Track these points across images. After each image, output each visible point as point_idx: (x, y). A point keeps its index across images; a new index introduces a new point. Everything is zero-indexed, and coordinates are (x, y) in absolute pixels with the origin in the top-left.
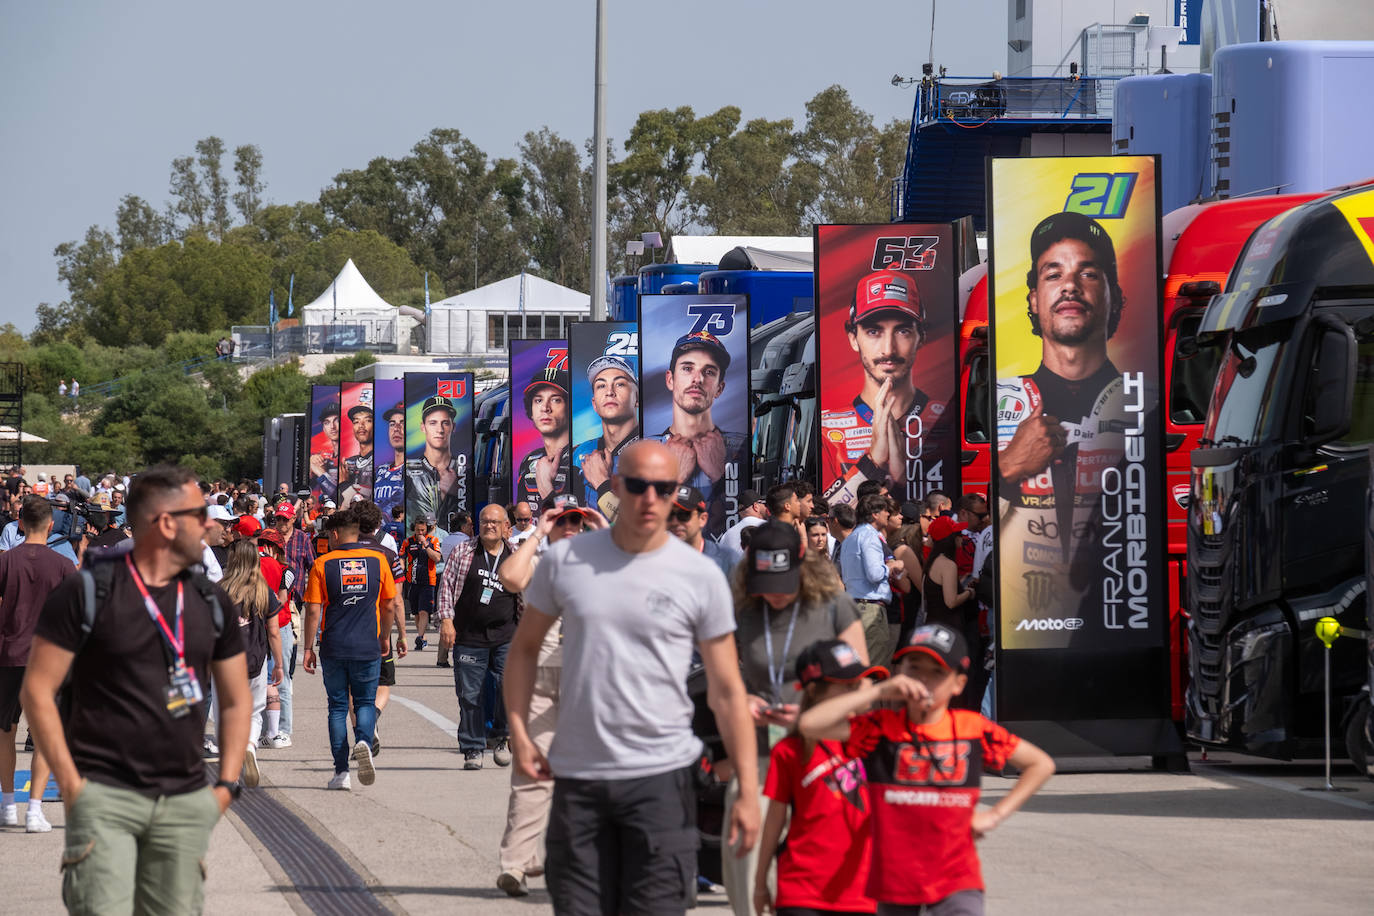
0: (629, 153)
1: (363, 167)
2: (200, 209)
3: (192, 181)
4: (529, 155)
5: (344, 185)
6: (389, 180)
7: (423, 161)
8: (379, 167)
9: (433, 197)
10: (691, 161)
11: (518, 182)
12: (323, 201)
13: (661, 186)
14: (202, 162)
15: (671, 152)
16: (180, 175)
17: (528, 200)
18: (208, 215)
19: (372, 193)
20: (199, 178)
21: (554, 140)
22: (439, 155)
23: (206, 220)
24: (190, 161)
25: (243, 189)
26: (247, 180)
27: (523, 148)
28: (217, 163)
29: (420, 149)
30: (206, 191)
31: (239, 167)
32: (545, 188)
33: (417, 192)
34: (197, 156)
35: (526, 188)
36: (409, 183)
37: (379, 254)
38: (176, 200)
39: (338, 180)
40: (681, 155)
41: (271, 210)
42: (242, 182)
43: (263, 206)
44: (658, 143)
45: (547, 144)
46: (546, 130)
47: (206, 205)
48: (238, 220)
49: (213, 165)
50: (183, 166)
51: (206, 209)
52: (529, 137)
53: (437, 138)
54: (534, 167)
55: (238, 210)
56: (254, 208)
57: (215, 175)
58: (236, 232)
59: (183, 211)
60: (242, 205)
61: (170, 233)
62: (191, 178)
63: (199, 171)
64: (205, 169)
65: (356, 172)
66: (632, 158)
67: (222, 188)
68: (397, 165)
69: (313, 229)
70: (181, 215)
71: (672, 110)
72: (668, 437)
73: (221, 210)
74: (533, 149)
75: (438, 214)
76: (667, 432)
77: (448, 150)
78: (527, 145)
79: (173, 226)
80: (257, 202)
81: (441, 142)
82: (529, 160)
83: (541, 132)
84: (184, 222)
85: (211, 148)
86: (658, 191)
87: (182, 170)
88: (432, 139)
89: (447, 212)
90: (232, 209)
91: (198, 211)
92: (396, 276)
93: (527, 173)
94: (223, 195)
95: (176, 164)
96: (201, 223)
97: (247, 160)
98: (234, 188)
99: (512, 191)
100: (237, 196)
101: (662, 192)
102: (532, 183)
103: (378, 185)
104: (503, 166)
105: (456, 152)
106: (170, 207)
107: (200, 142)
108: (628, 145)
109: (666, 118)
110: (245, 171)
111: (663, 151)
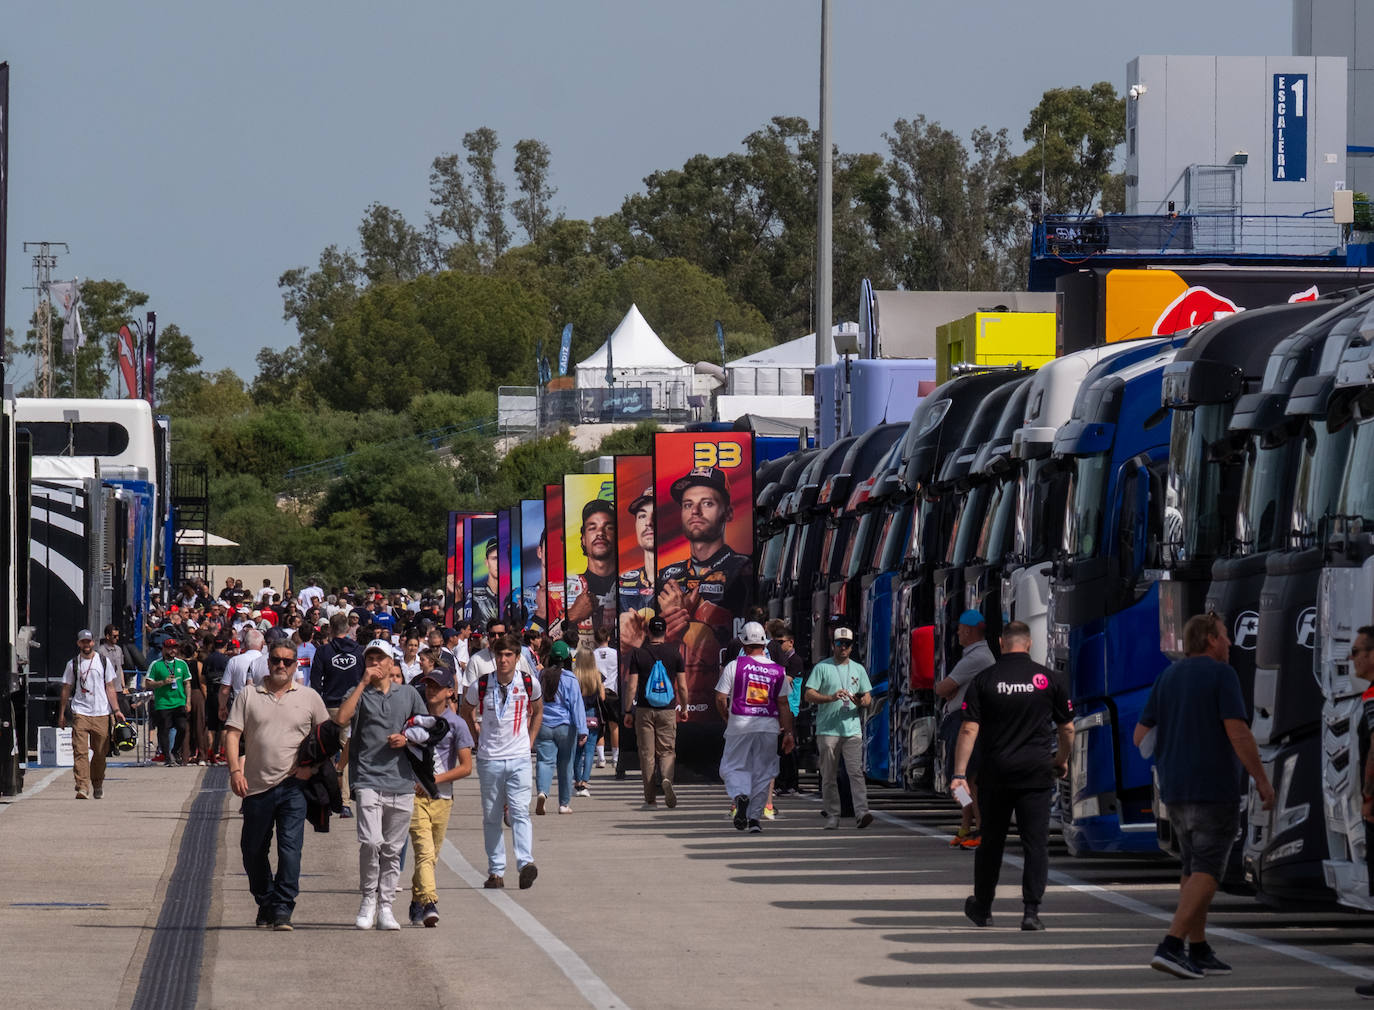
0: (1031, 144)
2: (470, 222)
3: (458, 185)
4: (901, 150)
5: (653, 192)
6: (711, 184)
7: (757, 159)
8: (698, 167)
9: (768, 205)
10: (1112, 154)
11: (883, 184)
12: (626, 209)
13: (1073, 187)
14: (471, 161)
15: (1085, 143)
16: (443, 178)
17: (897, 208)
18: (481, 227)
19: (689, 199)
20: (467, 182)
21: (932, 131)
22: (782, 150)
23: (478, 238)
24: (453, 160)
25: (526, 195)
26: (531, 183)
27: (892, 141)
28: (490, 160)
29: (753, 141)
30: (477, 198)
31: (521, 166)
32: (919, 192)
33: (753, 194)
34: (464, 153)
35: (894, 192)
36: (738, 189)
37: (688, 288)
38: (438, 211)
39: (648, 184)
40: (1098, 147)
41: (559, 225)
42: (524, 187)
43: (552, 217)
44: (1067, 131)
45: (923, 136)
46: (922, 118)
47: (477, 216)
48: (519, 237)
49: (484, 165)
50: (446, 166)
51: (476, 222)
52: (900, 126)
53: (777, 128)
54: (906, 167)
55: (518, 222)
56: (539, 220)
57: (487, 178)
58: (514, 254)
59: (449, 224)
60: (523, 216)
61: (432, 253)
62: (456, 181)
63: (465, 169)
64: (472, 169)
65: (671, 173)
66: (1033, 152)
67: (498, 193)
68: (720, 163)
69: (616, 249)
70: (444, 228)
71: (1087, 87)
73: (496, 223)
74: (904, 140)
75: (776, 228)
77: (792, 144)
78: (898, 137)
79: (435, 243)
80: (544, 212)
81: (782, 134)
82: (899, 157)
83: (915, 121)
84: (449, 238)
85: (482, 143)
86: (1068, 194)
87: (445, 171)
88: (771, 130)
89: (788, 224)
90: (509, 220)
91: (466, 225)
92: (709, 317)
93: (895, 172)
94: (500, 203)
95: (437, 164)
96: (471, 239)
97: (530, 158)
99: (875, 198)
100: (517, 204)
101: (1074, 195)
102: (903, 186)
103: (697, 190)
104: (865, 164)
105: (801, 147)
106: (432, 219)
107: (467, 135)
108: (1027, 134)
109: (1079, 98)
110: (528, 171)
111: (1074, 142)
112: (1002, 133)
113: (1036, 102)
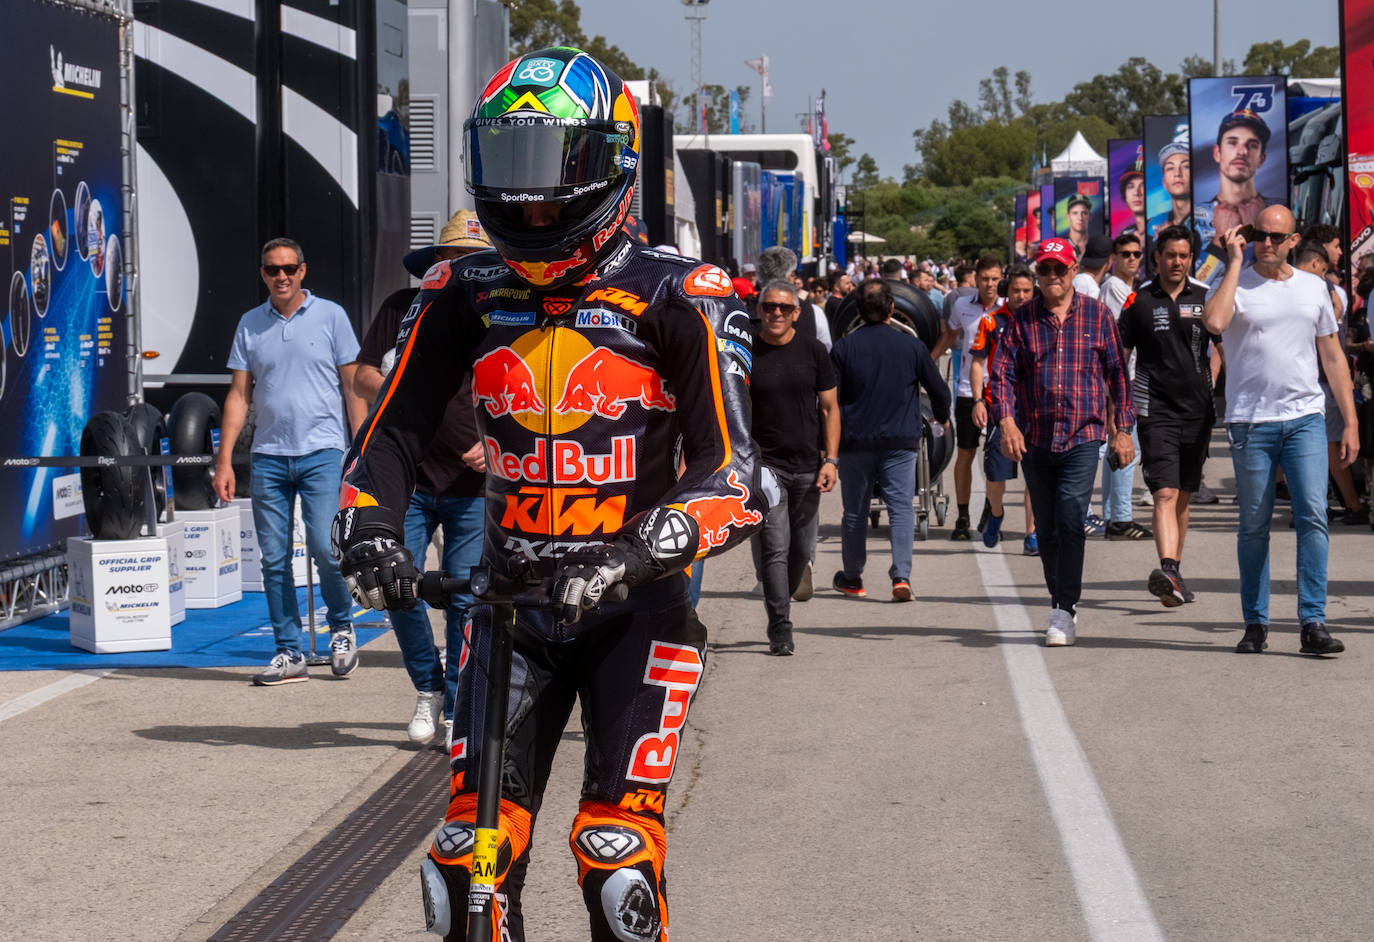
0: (1246, 68)
1: (1090, 80)
2: (996, 108)
3: (991, 92)
4: (1187, 70)
5: (1079, 92)
6: (1105, 88)
7: (1124, 76)
8: (1099, 81)
9: (1130, 97)
10: (1282, 72)
11: (1181, 87)
12: (1067, 101)
14: (997, 81)
15: (1270, 67)
16: (984, 89)
18: (1001, 111)
19: (1095, 95)
20: (995, 90)
21: (1201, 62)
22: (1133, 72)
23: (1000, 115)
24: (989, 81)
25: (1021, 96)
26: (1023, 91)
27: (1183, 67)
28: (1005, 81)
29: (1123, 69)
30: (1000, 97)
31: (1018, 83)
33: (1122, 93)
34: (994, 78)
36: (1116, 89)
37: (1098, 130)
38: (982, 103)
39: (1076, 88)
41: (1037, 107)
42: (1020, 92)
43: (1032, 105)
44: (1262, 62)
45: (1197, 63)
46: (1196, 56)
47: (1000, 106)
48: (1018, 113)
49: (1003, 83)
50: (986, 84)
51: (1000, 108)
52: (1186, 60)
53: (1132, 62)
55: (1018, 108)
56: (1027, 106)
57: (1004, 88)
58: (1018, 120)
59: (987, 109)
60: (1020, 104)
61: (980, 122)
62: (990, 90)
63: (995, 86)
64: (998, 85)
65: (1086, 84)
66: (1247, 70)
67: (1009, 95)
68: (1109, 79)
69: (1062, 117)
70: (985, 111)
71: (1271, 42)
72: (1216, 204)
73: (1008, 109)
74: (1189, 67)
75: (1133, 107)
76: (1215, 199)
77: (1139, 69)
78: (1186, 65)
79: (981, 118)
80: (1029, 103)
81: (1135, 64)
82: (1186, 73)
83: (1193, 58)
84: (987, 116)
85: (1001, 73)
87: (986, 86)
88: (1129, 63)
89: (1139, 105)
90: (1015, 108)
91: (994, 109)
93: (1185, 80)
94: (1009, 99)
95: (982, 82)
96: (997, 116)
97: (1022, 79)
98: (1015, 95)
100: (1017, 100)
103: (1098, 91)
104: (1172, 78)
105: (1144, 70)
106: (979, 107)
107: (995, 70)
108: (1245, 64)
109: (1267, 47)
110: (1021, 85)
111: (1266, 67)
112: (1232, 61)
113: (1247, 50)
